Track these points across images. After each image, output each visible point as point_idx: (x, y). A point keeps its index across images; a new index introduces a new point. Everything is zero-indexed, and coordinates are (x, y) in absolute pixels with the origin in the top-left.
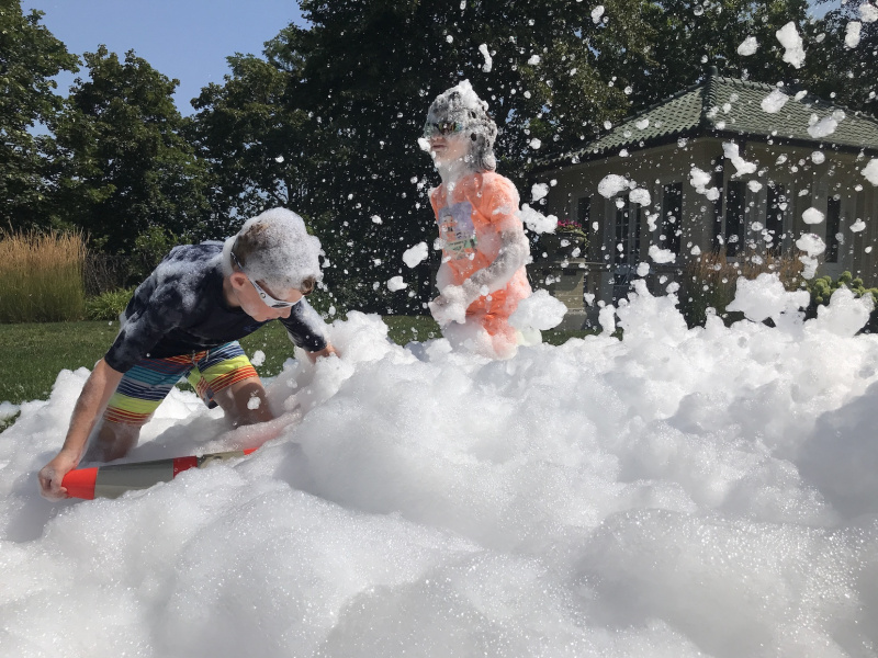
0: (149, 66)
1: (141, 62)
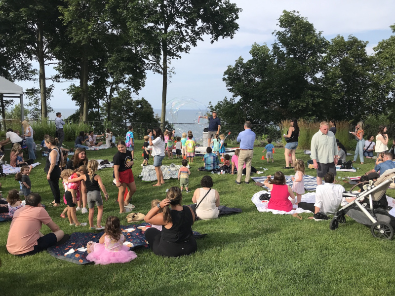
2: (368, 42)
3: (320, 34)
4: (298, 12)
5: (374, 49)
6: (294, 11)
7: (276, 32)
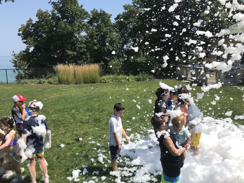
0: (105, 12)
1: (103, 11)
2: (111, 15)
3: (82, 6)
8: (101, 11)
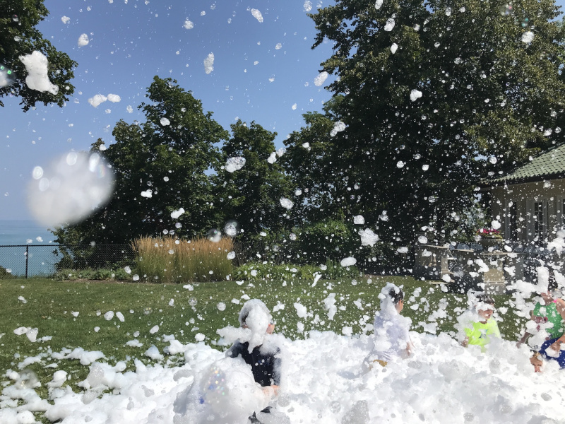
0: (262, 128)
2: (276, 134)
3: (209, 115)
4: (175, 81)
5: (284, 142)
6: (170, 80)
7: (145, 106)
8: (253, 126)
